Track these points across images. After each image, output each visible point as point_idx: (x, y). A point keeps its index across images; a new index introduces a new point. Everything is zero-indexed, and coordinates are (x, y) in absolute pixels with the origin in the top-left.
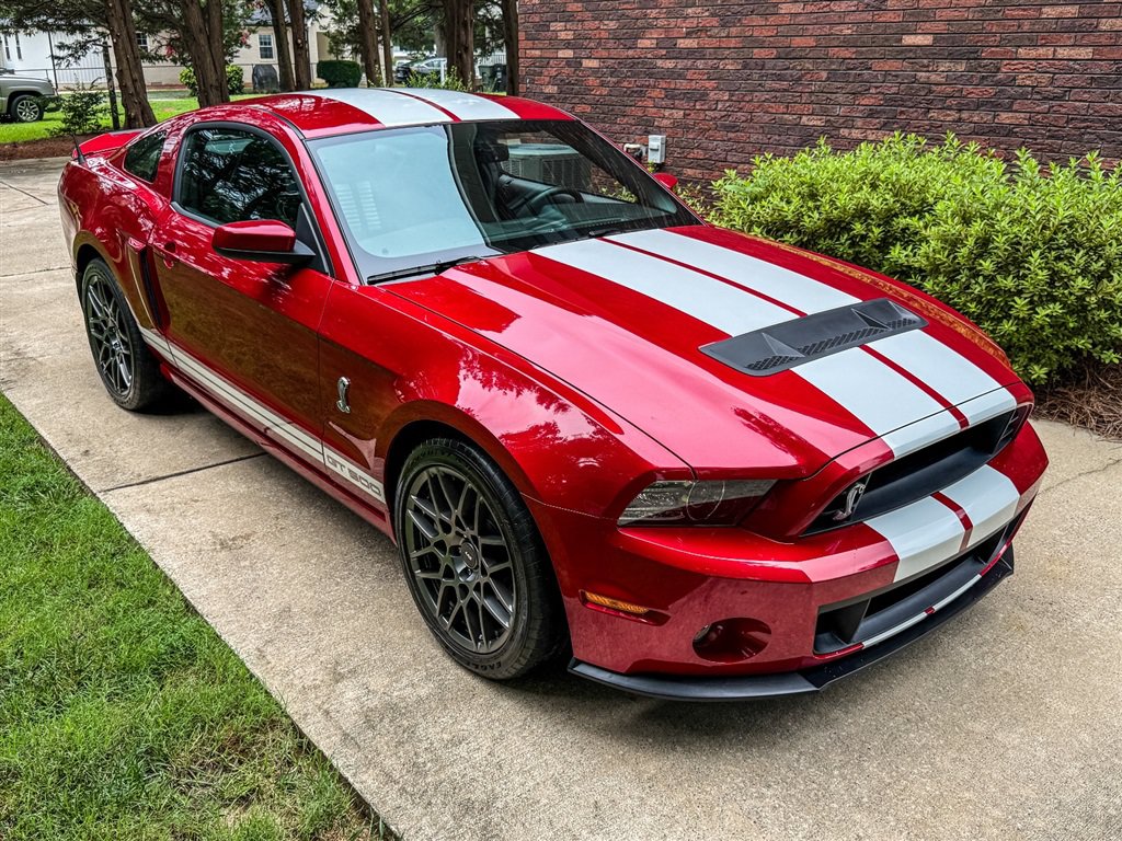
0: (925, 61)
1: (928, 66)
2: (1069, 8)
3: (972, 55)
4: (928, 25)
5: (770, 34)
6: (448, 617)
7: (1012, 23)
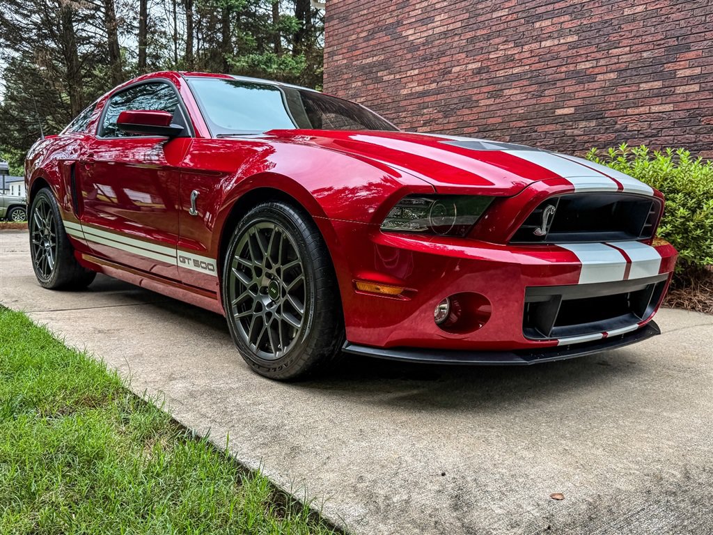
0: (570, 123)
1: (572, 126)
2: (656, 83)
3: (599, 116)
4: (571, 102)
5: (474, 118)
6: (255, 344)
7: (622, 95)
